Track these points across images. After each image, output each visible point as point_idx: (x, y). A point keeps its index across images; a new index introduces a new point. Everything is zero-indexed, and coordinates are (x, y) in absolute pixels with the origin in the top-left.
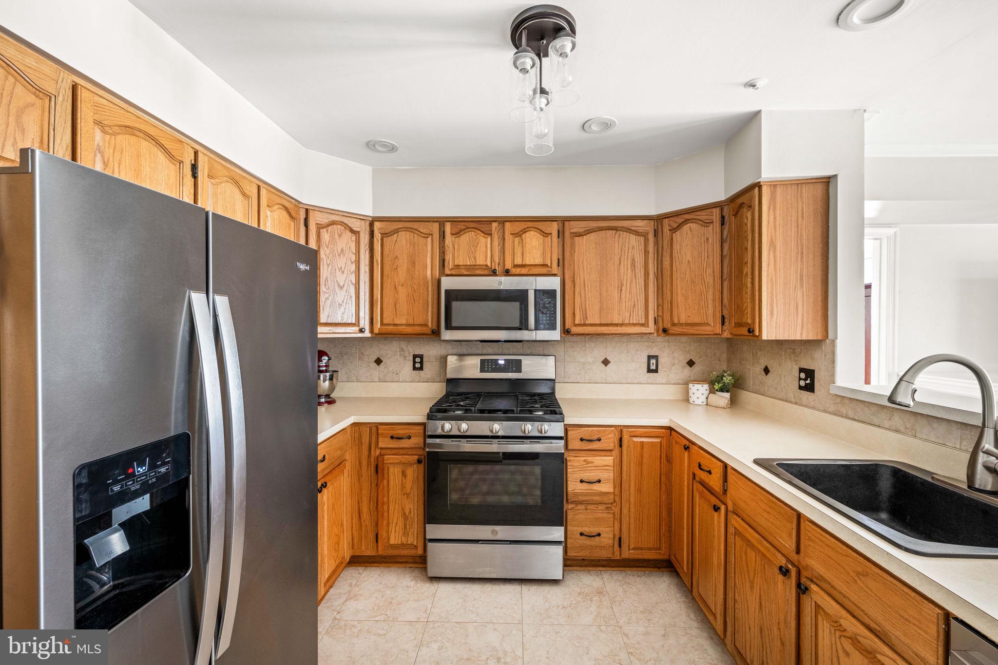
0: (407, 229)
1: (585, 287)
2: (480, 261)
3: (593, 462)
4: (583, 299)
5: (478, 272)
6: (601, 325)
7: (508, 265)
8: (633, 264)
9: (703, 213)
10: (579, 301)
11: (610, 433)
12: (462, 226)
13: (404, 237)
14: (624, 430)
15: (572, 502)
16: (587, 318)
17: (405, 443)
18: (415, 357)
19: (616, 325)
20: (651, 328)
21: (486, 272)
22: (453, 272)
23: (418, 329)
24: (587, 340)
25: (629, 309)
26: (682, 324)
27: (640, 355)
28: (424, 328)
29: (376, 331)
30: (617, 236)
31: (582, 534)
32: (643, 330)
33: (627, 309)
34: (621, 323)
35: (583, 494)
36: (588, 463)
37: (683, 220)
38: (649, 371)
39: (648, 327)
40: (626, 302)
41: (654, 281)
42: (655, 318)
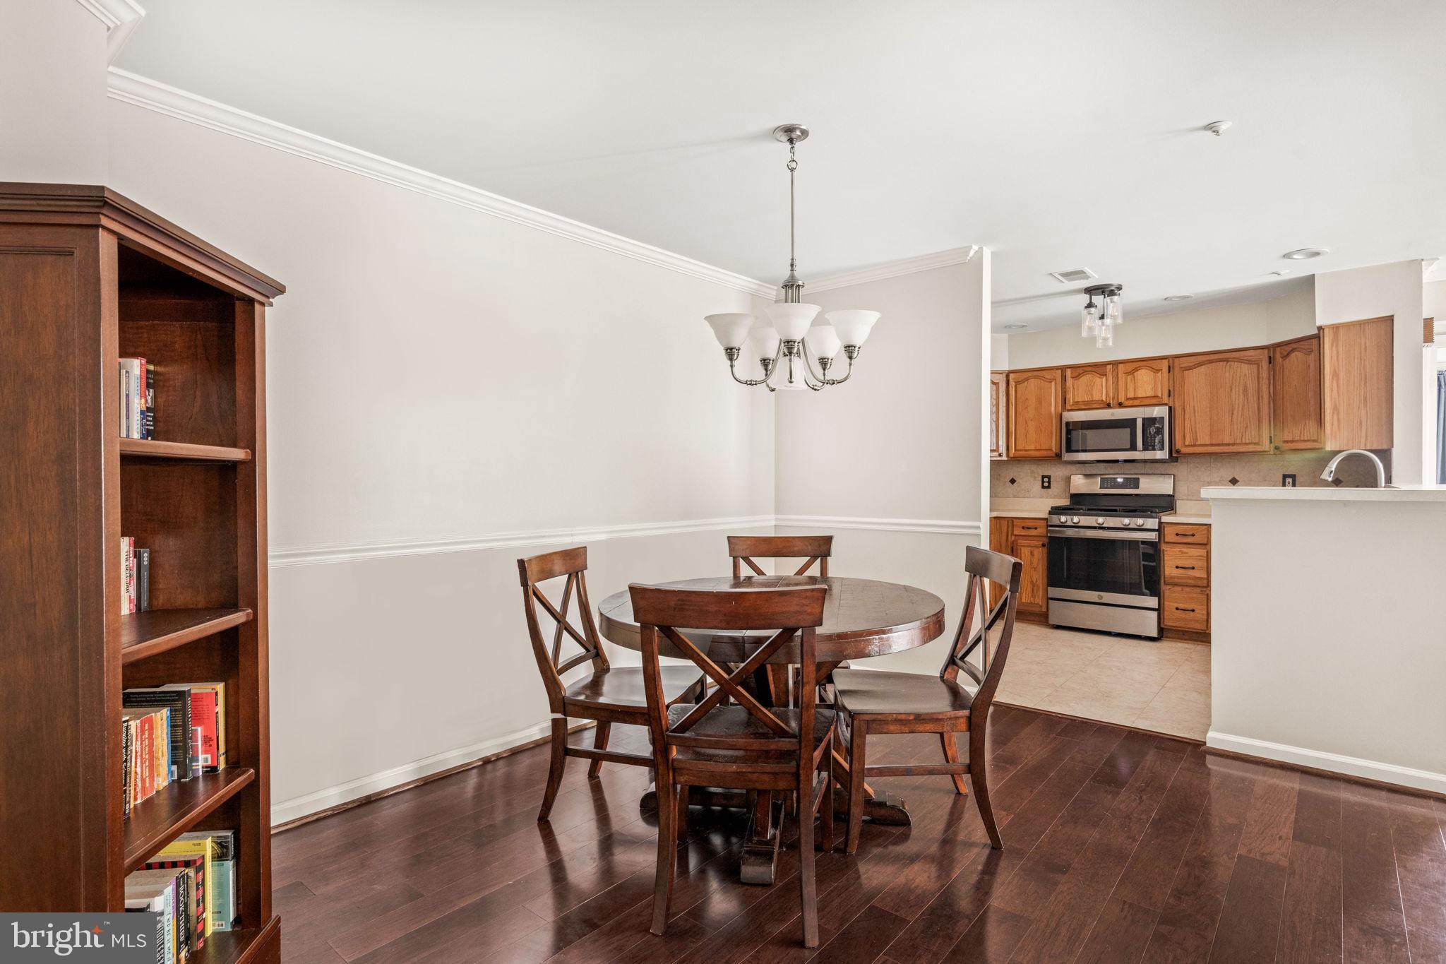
0: (1035, 377)
1: (1195, 413)
2: (1096, 397)
3: (1187, 553)
4: (1193, 423)
5: (1094, 406)
6: (1212, 445)
7: (1122, 399)
8: (1245, 390)
9: (1306, 343)
10: (1189, 425)
11: (1204, 530)
12: (1080, 371)
13: (1033, 382)
15: (1169, 584)
16: (1197, 439)
17: (1033, 532)
18: (1043, 477)
19: (1229, 445)
20: (1266, 446)
21: (1102, 406)
22: (1073, 408)
23: (1044, 453)
24: (1212, 460)
25: (1242, 430)
27: (1274, 474)
28: (1049, 452)
29: (1011, 455)
30: (1228, 367)
31: (1177, 609)
32: (1257, 448)
33: (1239, 430)
34: (1233, 442)
35: (1178, 578)
36: (1182, 553)
37: (1291, 349)
39: (1262, 446)
40: (1237, 424)
41: (1269, 403)
42: (1271, 437)
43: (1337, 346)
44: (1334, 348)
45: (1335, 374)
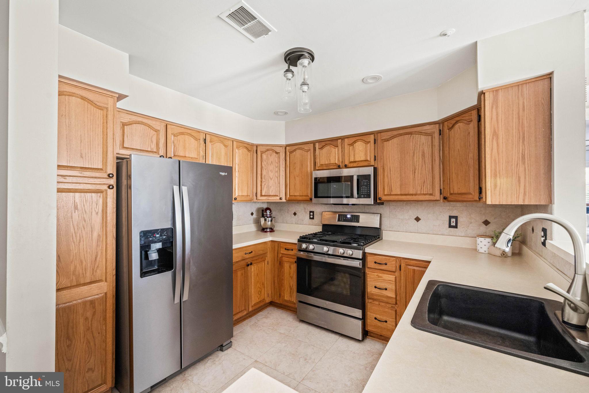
0: (299, 149)
1: (390, 172)
2: (332, 161)
3: (382, 277)
4: (389, 180)
5: (331, 167)
6: (401, 195)
7: (347, 162)
8: (423, 155)
9: (467, 115)
10: (387, 180)
11: (393, 261)
12: (323, 144)
13: (298, 152)
14: (402, 261)
15: (370, 299)
16: (392, 191)
17: (291, 253)
18: (310, 212)
19: (412, 195)
20: (437, 196)
21: (335, 167)
22: (320, 168)
23: (304, 198)
24: (404, 204)
25: (421, 184)
26: (455, 194)
27: (443, 215)
28: (307, 197)
29: (287, 199)
30: (412, 137)
31: (376, 318)
32: (432, 198)
33: (419, 184)
34: (415, 193)
35: (377, 295)
36: (379, 277)
37: (455, 122)
38: (450, 226)
39: (435, 196)
40: (418, 180)
41: (440, 165)
42: (441, 190)
43: (497, 107)
44: (494, 110)
45: (495, 134)
